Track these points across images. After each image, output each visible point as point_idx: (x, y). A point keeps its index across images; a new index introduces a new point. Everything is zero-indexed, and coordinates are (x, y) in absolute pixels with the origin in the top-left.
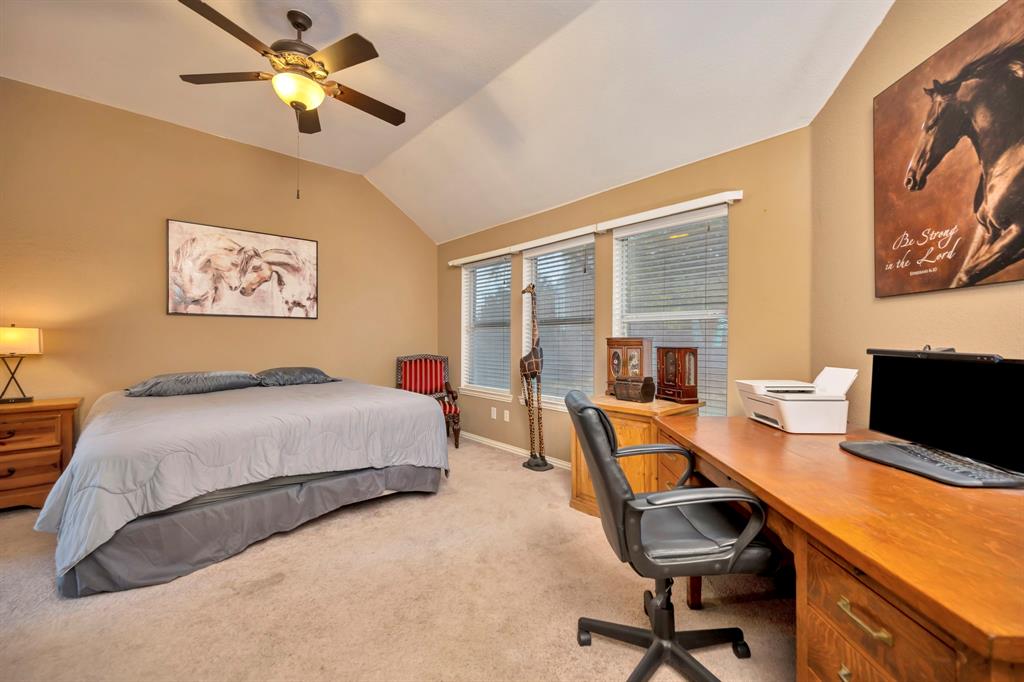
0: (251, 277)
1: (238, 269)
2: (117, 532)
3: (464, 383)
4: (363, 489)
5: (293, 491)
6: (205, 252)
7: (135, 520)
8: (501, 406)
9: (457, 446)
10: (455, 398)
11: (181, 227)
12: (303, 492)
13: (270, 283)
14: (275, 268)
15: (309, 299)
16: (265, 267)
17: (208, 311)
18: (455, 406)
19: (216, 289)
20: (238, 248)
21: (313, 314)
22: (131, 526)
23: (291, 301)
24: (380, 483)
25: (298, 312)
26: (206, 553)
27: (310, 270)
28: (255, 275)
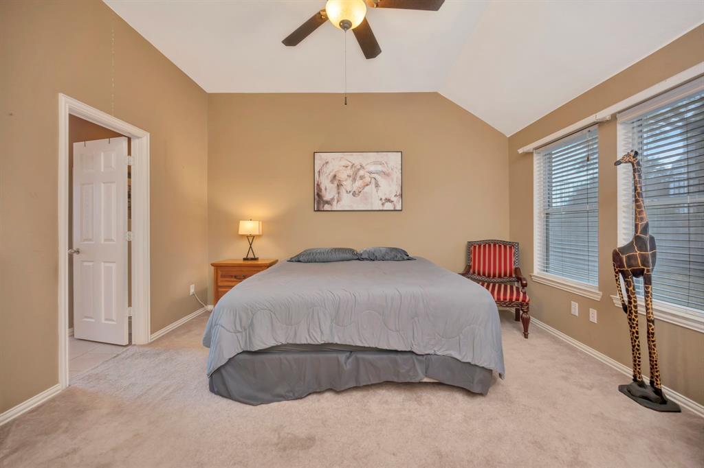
0: (359, 183)
1: (351, 179)
2: (230, 359)
3: (537, 269)
4: (402, 371)
5: (342, 357)
6: (333, 170)
7: (240, 353)
8: (586, 303)
9: (526, 336)
10: (524, 286)
11: (320, 156)
12: (350, 360)
13: (370, 186)
14: (373, 175)
15: (396, 196)
16: (367, 175)
17: (335, 208)
18: (524, 293)
19: (339, 193)
20: (350, 164)
21: (399, 207)
22: (240, 356)
23: (383, 198)
24: (420, 369)
25: (388, 206)
26: (280, 390)
27: (397, 175)
28: (361, 181)
